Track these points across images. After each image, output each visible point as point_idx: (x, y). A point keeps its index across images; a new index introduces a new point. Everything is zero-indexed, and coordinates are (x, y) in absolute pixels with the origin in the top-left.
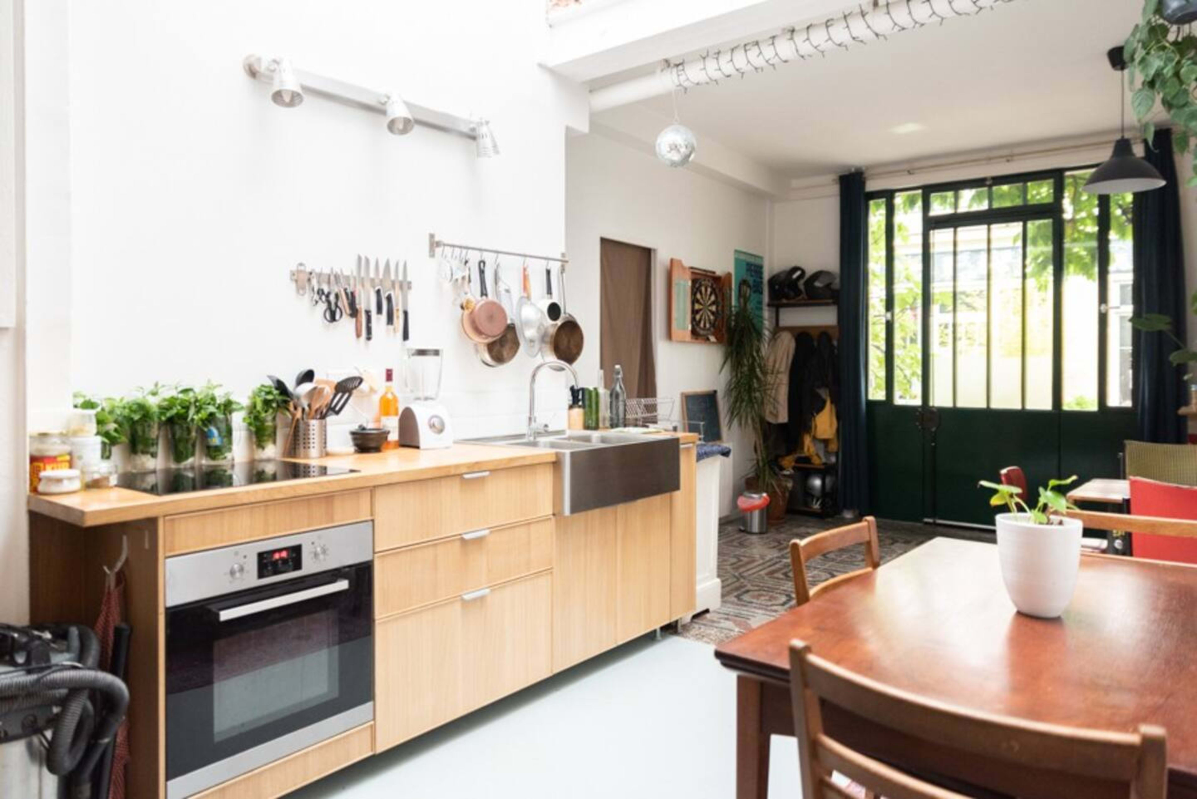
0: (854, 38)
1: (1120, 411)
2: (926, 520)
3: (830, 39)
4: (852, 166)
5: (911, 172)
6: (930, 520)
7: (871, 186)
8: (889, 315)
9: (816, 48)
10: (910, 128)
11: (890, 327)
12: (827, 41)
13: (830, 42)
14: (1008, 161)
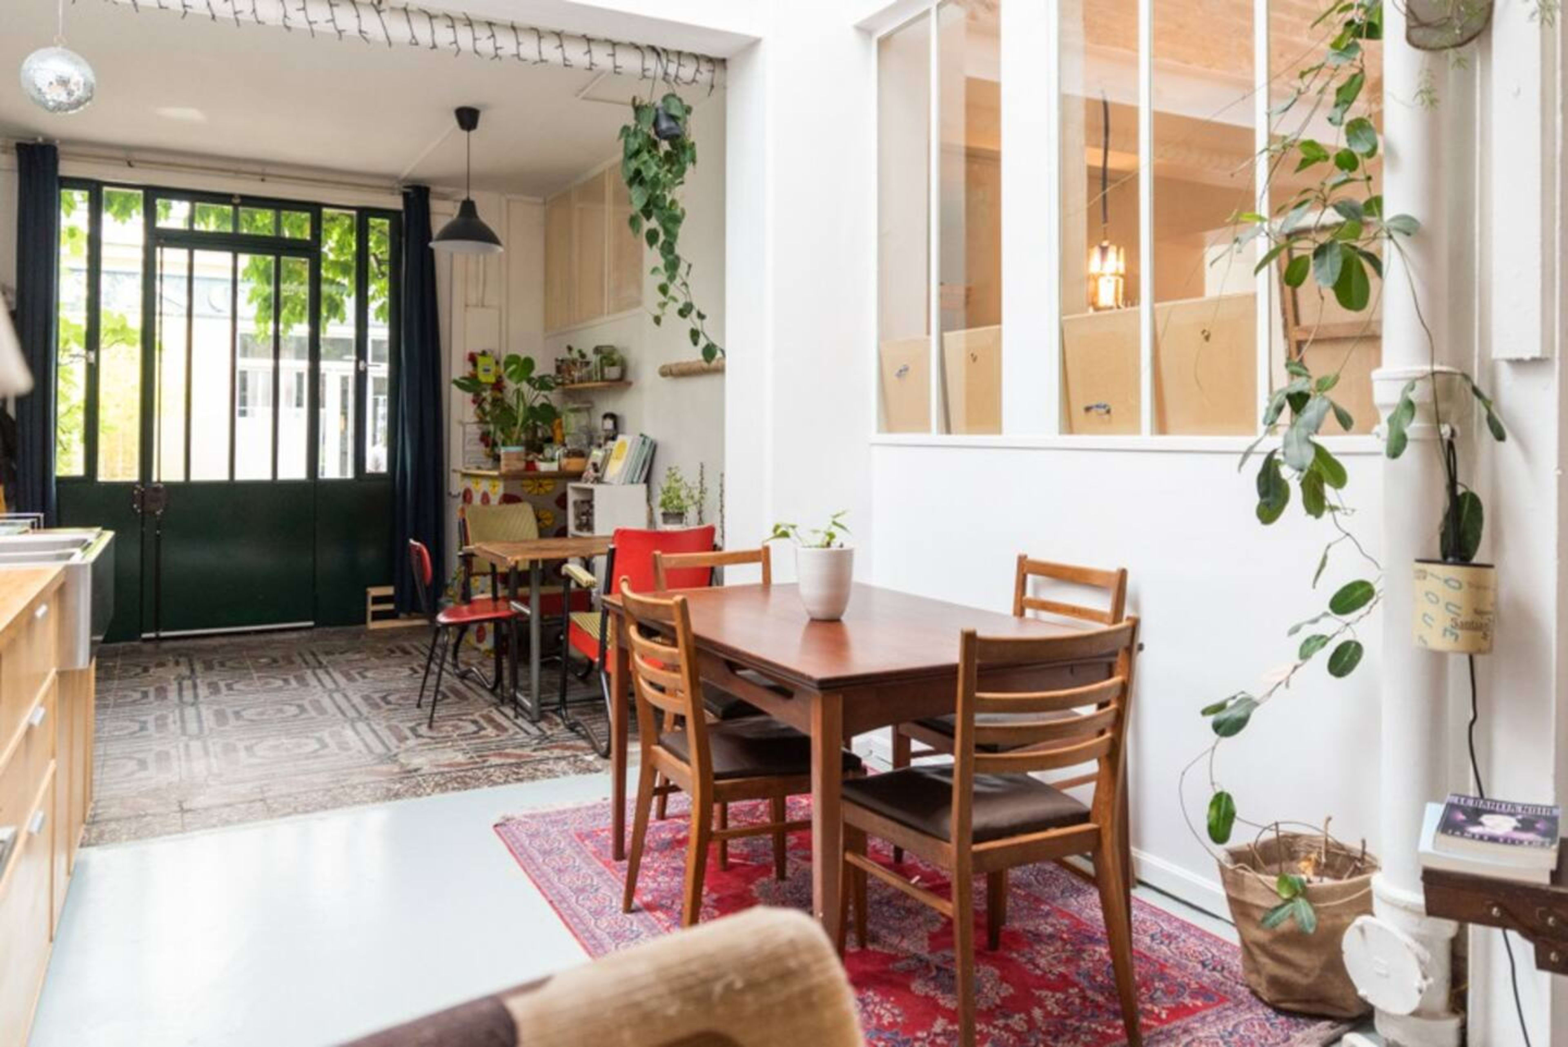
0: (360, 31)
1: (376, 476)
2: (145, 635)
3: (333, 20)
4: (40, 134)
5: (133, 163)
6: (152, 635)
7: (66, 169)
8: (92, 355)
9: (310, 23)
10: (192, 114)
11: (93, 372)
12: (328, 21)
13: (331, 24)
14: (263, 180)
